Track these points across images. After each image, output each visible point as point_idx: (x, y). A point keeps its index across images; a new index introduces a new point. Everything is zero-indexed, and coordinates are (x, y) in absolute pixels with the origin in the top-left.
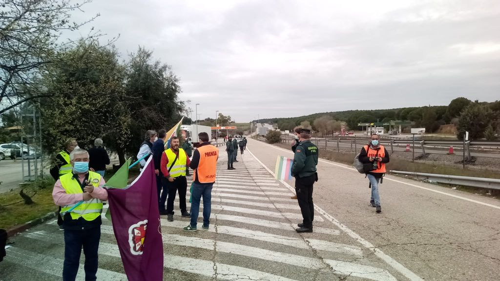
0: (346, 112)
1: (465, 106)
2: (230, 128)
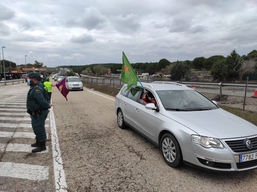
0: (108, 64)
1: (166, 63)
2: (41, 69)
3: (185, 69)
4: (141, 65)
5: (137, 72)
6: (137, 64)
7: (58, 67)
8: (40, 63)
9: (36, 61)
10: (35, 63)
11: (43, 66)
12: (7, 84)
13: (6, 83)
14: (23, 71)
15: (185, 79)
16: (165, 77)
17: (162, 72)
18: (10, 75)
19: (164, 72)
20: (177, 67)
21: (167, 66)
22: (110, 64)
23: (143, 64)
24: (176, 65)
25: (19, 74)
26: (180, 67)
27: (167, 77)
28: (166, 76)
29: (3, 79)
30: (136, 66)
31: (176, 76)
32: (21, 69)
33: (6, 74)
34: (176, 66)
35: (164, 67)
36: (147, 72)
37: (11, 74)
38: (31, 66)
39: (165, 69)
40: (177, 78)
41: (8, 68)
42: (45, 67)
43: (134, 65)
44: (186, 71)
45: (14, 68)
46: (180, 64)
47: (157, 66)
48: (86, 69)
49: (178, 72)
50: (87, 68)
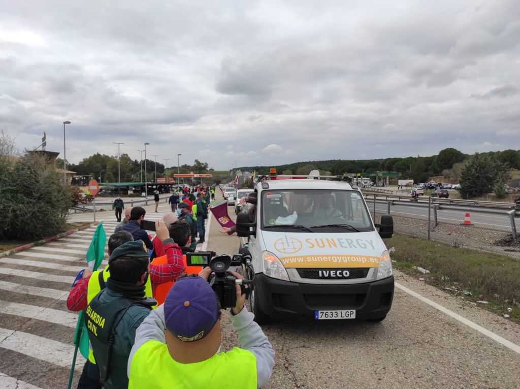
1: (454, 158)
2: (204, 176)
3: (496, 171)
4: (396, 163)
5: (388, 179)
6: (388, 162)
7: (234, 169)
8: (203, 164)
9: (196, 161)
10: (195, 163)
11: (208, 169)
12: (148, 203)
13: (147, 201)
14: (175, 179)
15: (495, 194)
16: (450, 188)
17: (445, 177)
18: (154, 187)
19: (449, 177)
20: (475, 166)
21: (457, 164)
22: (332, 160)
23: (401, 159)
24: (474, 162)
25: (168, 185)
26: (483, 168)
27: (455, 188)
28: (454, 186)
29: (143, 194)
30: (386, 165)
31: (471, 187)
32: (172, 176)
33: (148, 185)
34: (472, 166)
35: (450, 167)
36: (410, 178)
37: (156, 185)
38: (188, 169)
39: (451, 170)
40: (476, 191)
41: (152, 175)
42: (211, 170)
43: (381, 163)
44: (498, 177)
45: (161, 173)
46: (482, 161)
47: (433, 163)
48: (283, 172)
49: (478, 177)
50: (284, 170)
